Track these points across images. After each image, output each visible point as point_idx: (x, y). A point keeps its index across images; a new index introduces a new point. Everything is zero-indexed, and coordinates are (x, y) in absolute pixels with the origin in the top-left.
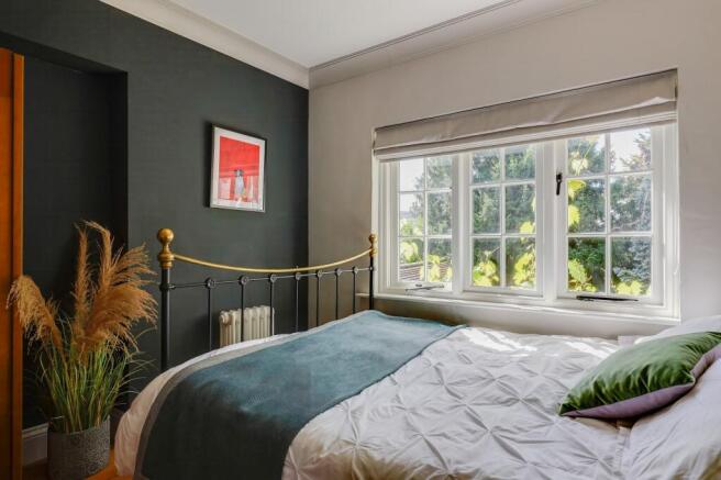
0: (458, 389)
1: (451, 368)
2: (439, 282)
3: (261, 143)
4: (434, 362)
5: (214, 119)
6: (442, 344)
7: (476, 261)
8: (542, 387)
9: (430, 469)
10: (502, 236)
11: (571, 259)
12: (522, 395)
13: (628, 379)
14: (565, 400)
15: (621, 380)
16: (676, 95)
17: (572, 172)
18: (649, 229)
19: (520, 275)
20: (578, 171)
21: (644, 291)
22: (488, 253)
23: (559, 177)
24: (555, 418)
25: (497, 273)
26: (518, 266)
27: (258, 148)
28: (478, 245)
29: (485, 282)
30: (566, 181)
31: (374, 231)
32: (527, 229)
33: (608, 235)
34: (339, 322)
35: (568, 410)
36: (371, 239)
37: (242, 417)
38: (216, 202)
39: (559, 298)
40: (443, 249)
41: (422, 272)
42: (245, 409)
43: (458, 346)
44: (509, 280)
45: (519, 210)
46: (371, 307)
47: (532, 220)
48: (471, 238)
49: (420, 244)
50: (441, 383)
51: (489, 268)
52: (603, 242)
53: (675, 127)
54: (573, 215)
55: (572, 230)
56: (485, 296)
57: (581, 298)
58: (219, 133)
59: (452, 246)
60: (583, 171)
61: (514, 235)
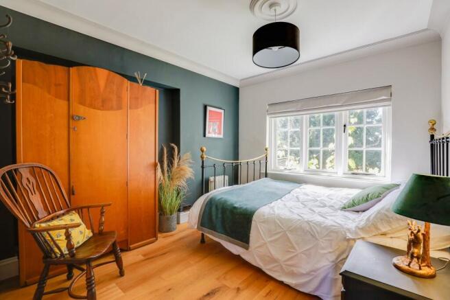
0: (305, 203)
1: (302, 197)
2: (294, 167)
3: (222, 111)
4: (295, 195)
5: (206, 103)
6: (297, 190)
7: (310, 159)
8: (335, 203)
9: (299, 220)
10: (321, 149)
11: (349, 158)
12: (328, 204)
13: (363, 198)
14: (343, 206)
15: (361, 198)
16: (391, 96)
17: (350, 123)
18: (381, 147)
19: (328, 165)
20: (353, 123)
21: (379, 172)
22: (315, 156)
23: (345, 126)
24: (339, 211)
25: (319, 164)
26: (328, 161)
27: (221, 113)
28: (311, 152)
29: (313, 167)
30: (348, 127)
31: (267, 146)
32: (331, 146)
33: (364, 149)
34: (249, 184)
35: (344, 209)
36: (266, 149)
37: (235, 208)
38: (207, 135)
39: (344, 174)
40: (297, 154)
41: (286, 163)
42: (236, 205)
43: (303, 191)
44: (324, 167)
45: (328, 138)
46: (266, 176)
47: (334, 142)
48: (308, 149)
49: (286, 151)
50: (299, 201)
51: (316, 161)
52: (362, 152)
53: (391, 107)
54: (351, 141)
55: (350, 146)
56: (314, 173)
57: (353, 174)
58: (209, 109)
59: (300, 153)
60: (355, 123)
61: (326, 149)
